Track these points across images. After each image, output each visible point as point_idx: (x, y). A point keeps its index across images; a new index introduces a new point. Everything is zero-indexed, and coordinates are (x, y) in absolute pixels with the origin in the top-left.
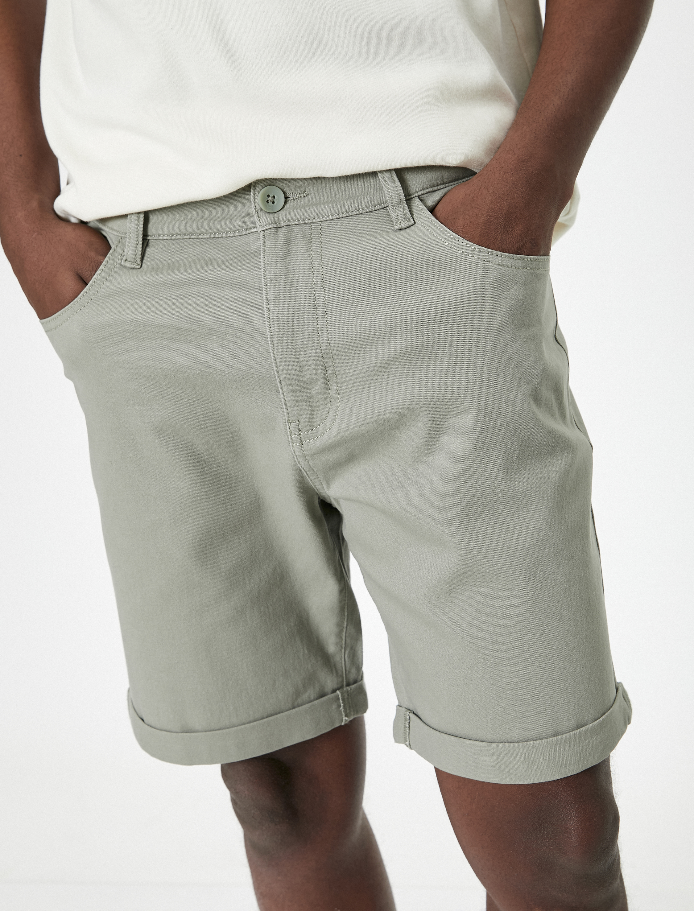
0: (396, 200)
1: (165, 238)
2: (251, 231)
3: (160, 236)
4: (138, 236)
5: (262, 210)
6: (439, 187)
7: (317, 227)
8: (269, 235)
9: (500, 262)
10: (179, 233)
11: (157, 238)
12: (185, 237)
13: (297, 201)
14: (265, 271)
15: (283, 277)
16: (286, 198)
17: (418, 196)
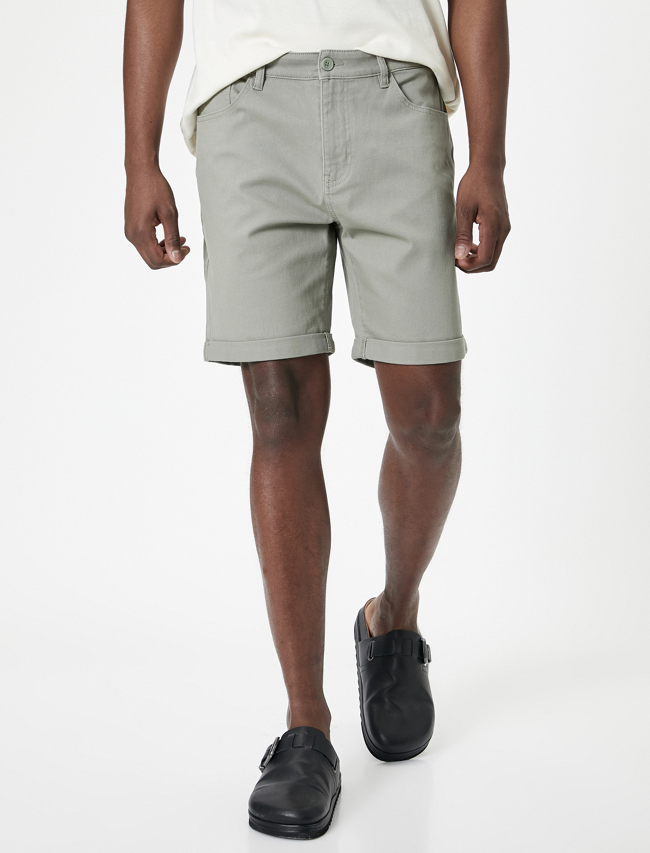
0: (384, 74)
1: (274, 77)
2: (316, 78)
3: (271, 75)
4: (262, 74)
5: (323, 69)
6: (403, 69)
7: (347, 81)
8: (325, 82)
9: (420, 110)
10: (281, 75)
11: (270, 76)
12: (284, 78)
13: (338, 67)
14: (323, 99)
15: (331, 104)
16: (334, 64)
17: (392, 72)
